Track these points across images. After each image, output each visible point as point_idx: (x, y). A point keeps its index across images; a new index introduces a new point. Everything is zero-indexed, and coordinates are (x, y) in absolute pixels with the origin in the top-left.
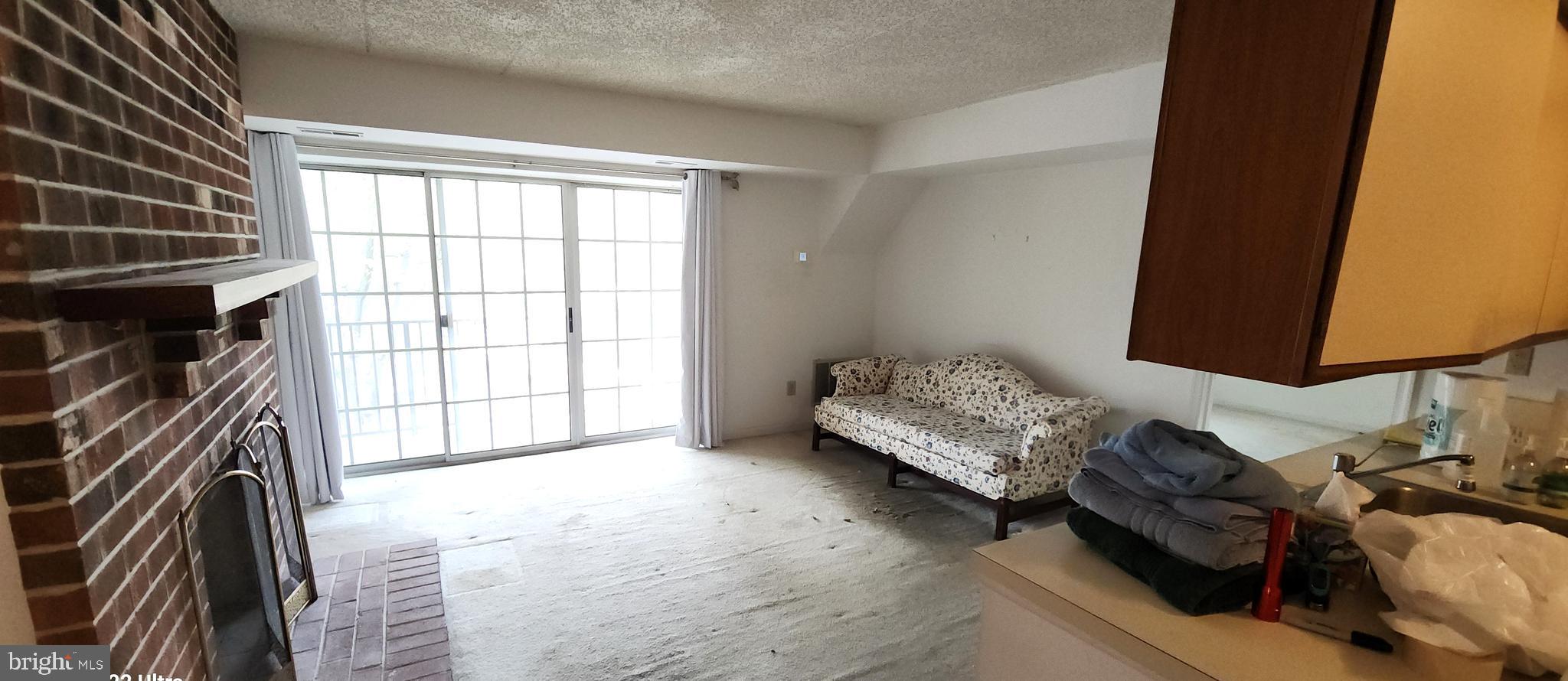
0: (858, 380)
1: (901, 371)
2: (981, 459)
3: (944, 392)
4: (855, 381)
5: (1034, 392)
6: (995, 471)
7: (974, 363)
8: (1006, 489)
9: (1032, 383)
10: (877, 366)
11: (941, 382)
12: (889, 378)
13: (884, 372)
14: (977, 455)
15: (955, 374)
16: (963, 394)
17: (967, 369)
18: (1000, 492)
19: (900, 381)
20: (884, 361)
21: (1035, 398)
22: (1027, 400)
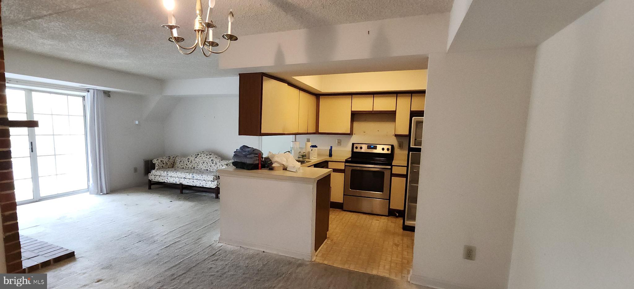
0: (163, 164)
1: (178, 160)
2: (210, 177)
3: (194, 164)
4: (162, 164)
5: (221, 160)
6: (214, 180)
7: (203, 154)
8: (217, 184)
9: (220, 158)
10: (169, 159)
11: (193, 161)
12: (174, 163)
13: (172, 161)
14: (208, 177)
15: (197, 158)
16: (200, 163)
17: (201, 156)
18: (216, 185)
19: (178, 163)
20: (172, 157)
21: (221, 161)
22: (219, 162)
